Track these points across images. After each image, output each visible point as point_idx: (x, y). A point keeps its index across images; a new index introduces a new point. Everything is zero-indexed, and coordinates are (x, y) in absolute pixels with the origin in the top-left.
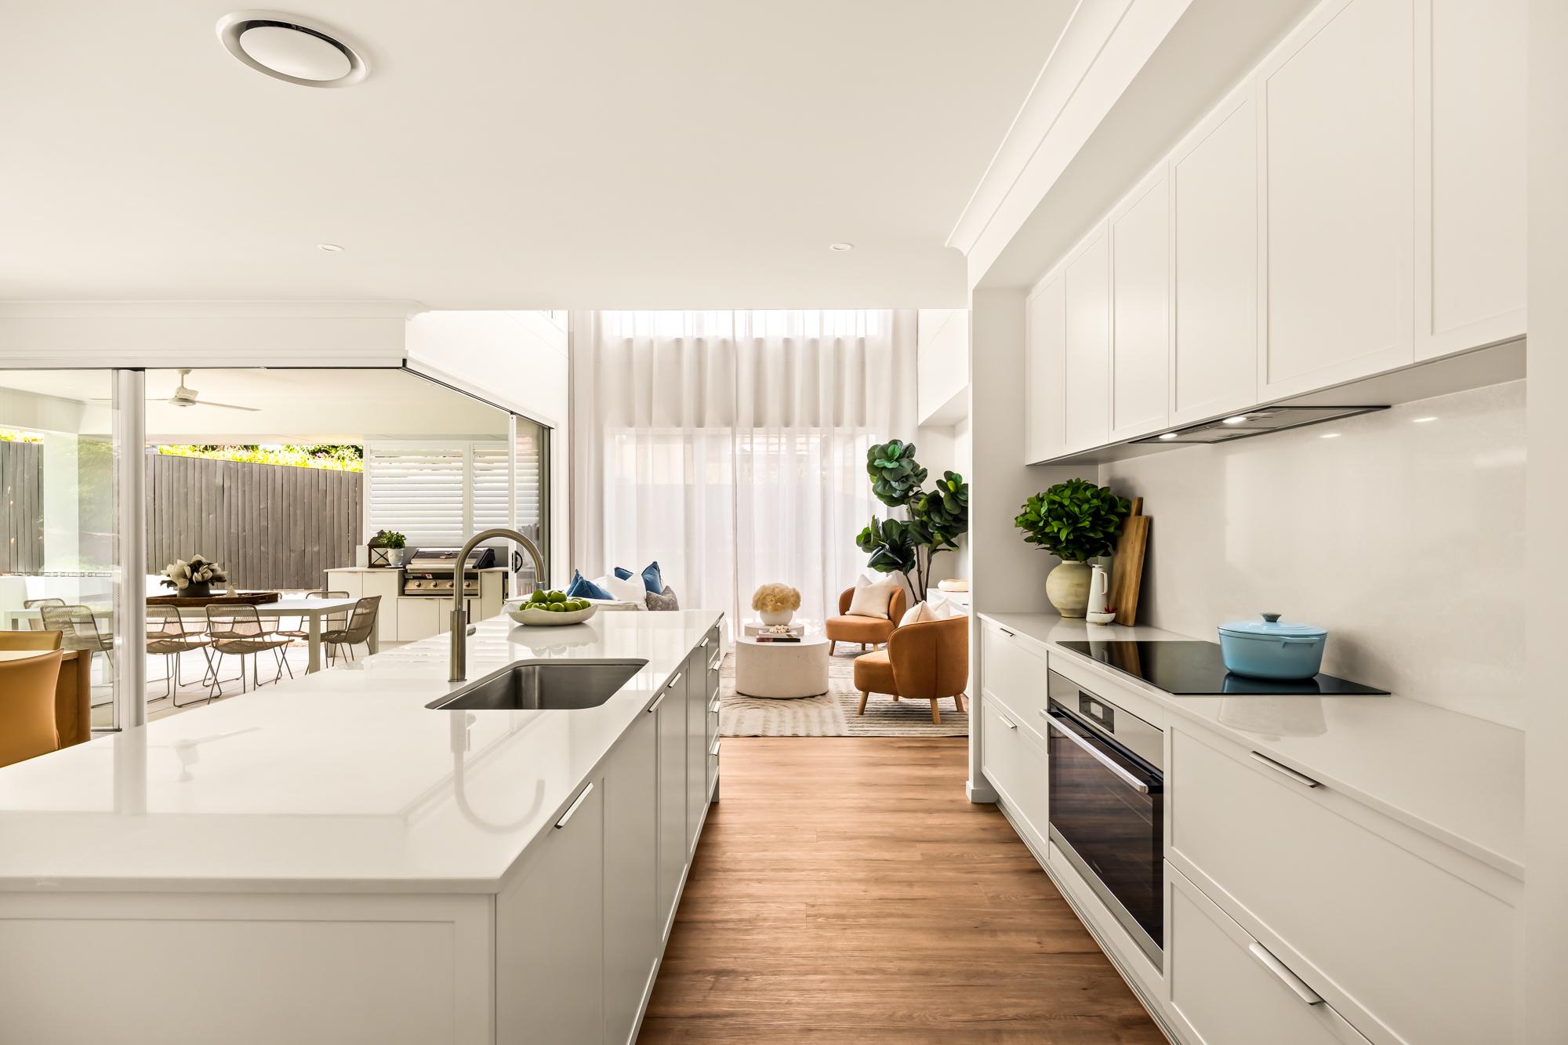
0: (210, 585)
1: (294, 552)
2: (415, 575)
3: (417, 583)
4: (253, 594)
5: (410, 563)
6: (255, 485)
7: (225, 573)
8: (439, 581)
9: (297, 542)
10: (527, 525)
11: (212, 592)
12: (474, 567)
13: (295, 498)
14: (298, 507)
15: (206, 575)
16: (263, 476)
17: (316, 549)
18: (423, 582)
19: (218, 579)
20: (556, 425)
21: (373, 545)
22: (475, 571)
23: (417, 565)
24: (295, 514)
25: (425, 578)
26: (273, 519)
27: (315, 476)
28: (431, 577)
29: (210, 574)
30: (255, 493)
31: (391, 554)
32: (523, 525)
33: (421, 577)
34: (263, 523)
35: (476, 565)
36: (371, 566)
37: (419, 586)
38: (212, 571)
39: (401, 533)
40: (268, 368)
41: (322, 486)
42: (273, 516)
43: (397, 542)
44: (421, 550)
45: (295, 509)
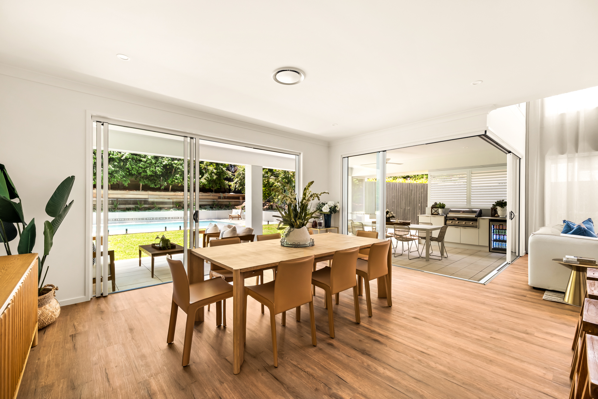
0: (391, 218)
1: (402, 209)
2: (450, 218)
3: (451, 221)
4: (403, 222)
5: (448, 214)
6: (391, 189)
7: (394, 215)
8: (460, 221)
9: (403, 205)
10: (499, 200)
11: (391, 221)
12: (476, 217)
13: (403, 192)
14: (403, 195)
15: (390, 215)
16: (393, 186)
17: (409, 208)
18: (453, 221)
19: (393, 217)
20: (522, 157)
21: (433, 207)
22: (476, 218)
23: (451, 215)
24: (403, 197)
25: (454, 220)
26: (396, 199)
27: (409, 185)
28: (457, 219)
29: (391, 215)
30: (391, 191)
31: (440, 211)
32: (498, 200)
33: (453, 219)
34: (393, 200)
35: (477, 215)
36: (432, 214)
37: (452, 222)
38: (392, 214)
39: (444, 203)
40: (426, 144)
41: (411, 188)
42: (396, 198)
43: (442, 206)
44: (451, 209)
45: (403, 196)
